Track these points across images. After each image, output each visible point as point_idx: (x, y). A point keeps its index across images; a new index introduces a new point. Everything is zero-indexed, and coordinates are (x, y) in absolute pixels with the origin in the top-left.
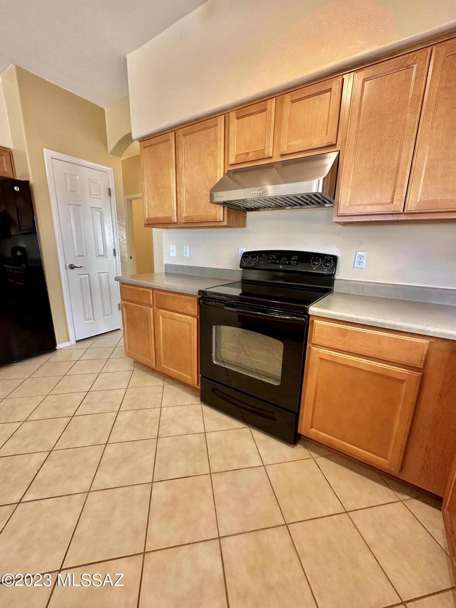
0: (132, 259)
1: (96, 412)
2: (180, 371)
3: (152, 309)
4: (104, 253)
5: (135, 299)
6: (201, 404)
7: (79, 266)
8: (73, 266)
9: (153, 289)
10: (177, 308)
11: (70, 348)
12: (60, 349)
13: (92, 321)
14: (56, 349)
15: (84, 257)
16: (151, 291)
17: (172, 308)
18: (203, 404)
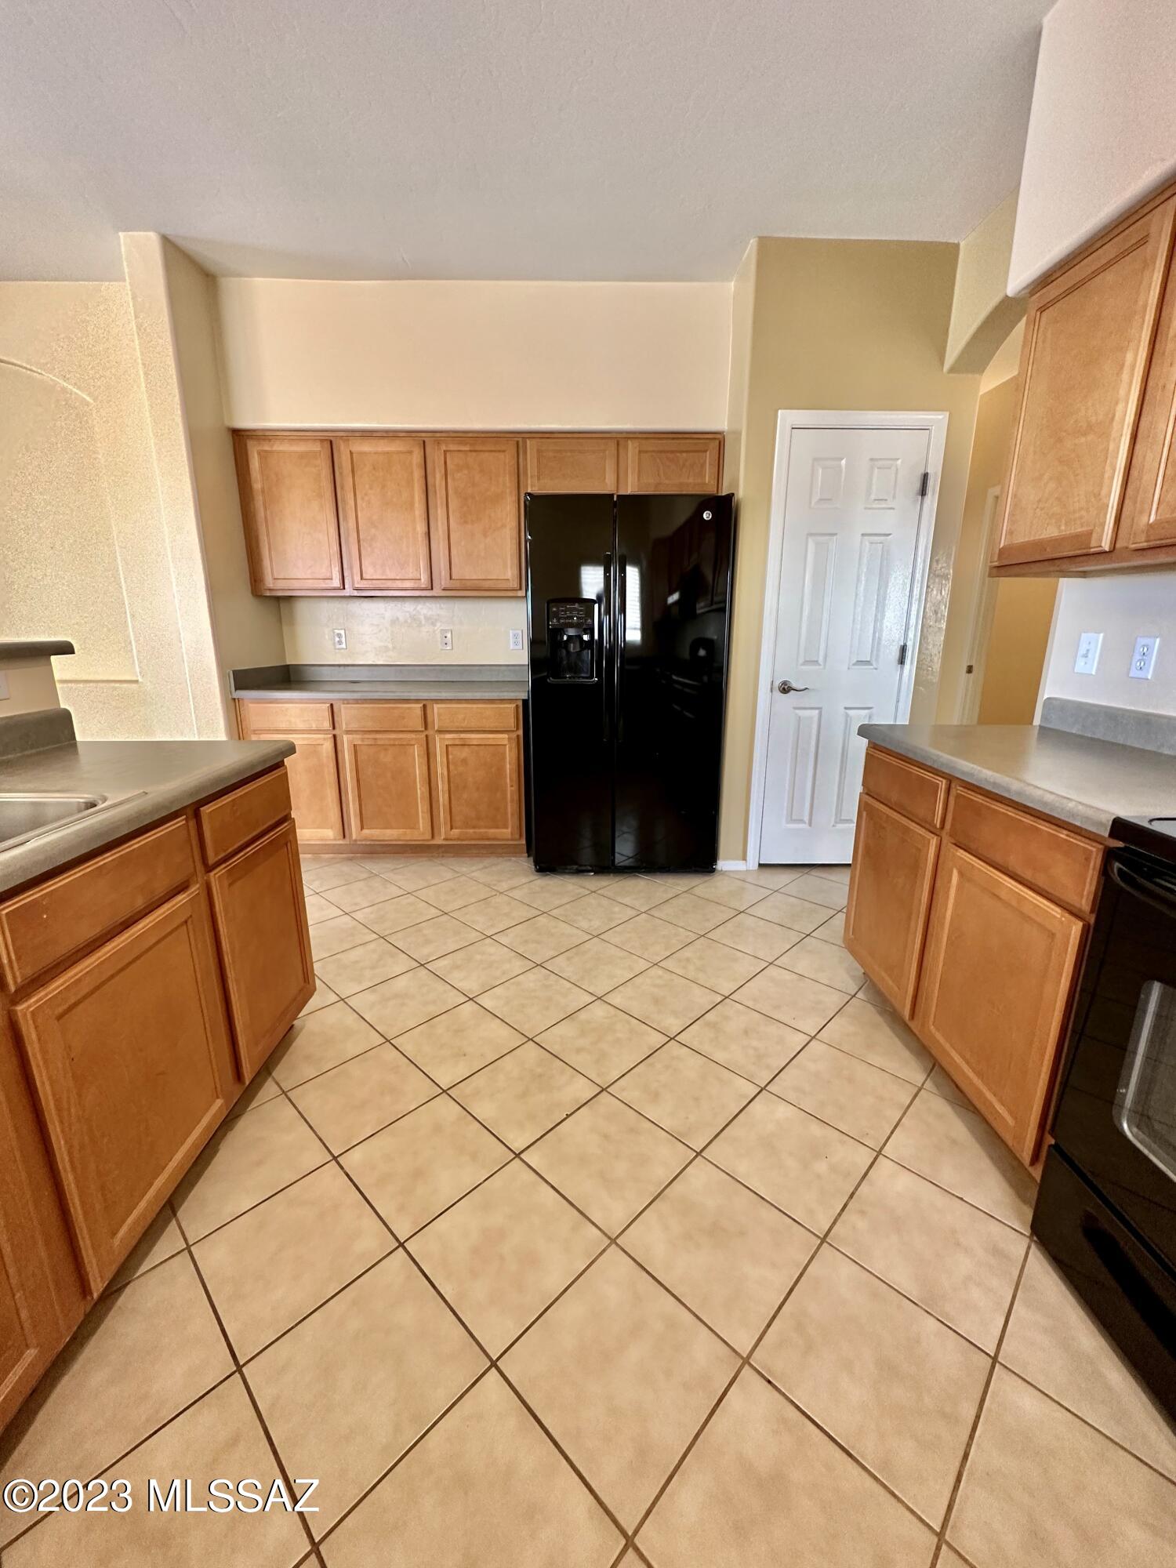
0: (971, 675)
1: (719, 1056)
2: (979, 1074)
3: (934, 841)
4: (871, 657)
5: (894, 796)
6: (1028, 1240)
7: (803, 688)
8: (786, 687)
9: (951, 779)
10: (1014, 862)
11: (742, 877)
12: (723, 873)
13: (805, 826)
14: (713, 871)
15: (820, 665)
16: (943, 784)
17: (998, 858)
18: (1035, 1242)
